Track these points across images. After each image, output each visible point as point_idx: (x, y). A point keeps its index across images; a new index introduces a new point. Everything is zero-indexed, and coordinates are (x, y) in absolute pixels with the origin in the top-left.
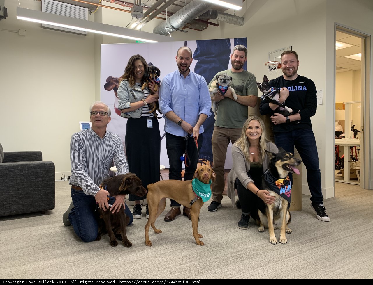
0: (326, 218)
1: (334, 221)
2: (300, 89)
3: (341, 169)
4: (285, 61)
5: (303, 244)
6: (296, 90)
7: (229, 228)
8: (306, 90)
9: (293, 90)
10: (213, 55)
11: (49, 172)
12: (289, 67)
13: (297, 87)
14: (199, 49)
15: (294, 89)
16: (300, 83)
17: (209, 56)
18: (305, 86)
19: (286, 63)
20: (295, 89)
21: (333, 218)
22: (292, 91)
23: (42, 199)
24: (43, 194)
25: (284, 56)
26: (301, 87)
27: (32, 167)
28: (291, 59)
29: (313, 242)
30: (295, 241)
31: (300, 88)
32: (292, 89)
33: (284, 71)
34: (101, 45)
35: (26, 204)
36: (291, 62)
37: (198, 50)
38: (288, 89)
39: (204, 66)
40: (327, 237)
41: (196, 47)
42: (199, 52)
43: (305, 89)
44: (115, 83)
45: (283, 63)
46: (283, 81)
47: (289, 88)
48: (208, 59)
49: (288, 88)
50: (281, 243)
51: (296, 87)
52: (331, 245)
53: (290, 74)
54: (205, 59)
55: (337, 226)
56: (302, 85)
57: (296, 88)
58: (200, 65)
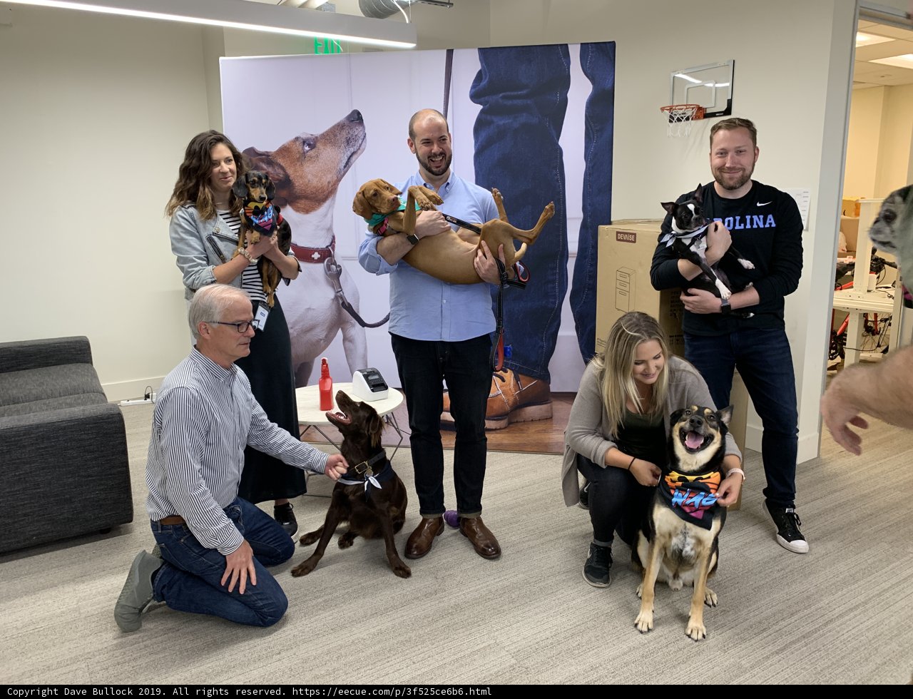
0: (799, 545)
1: (820, 549)
2: (757, 224)
3: (836, 357)
4: (722, 149)
5: (743, 640)
6: (747, 227)
7: (564, 581)
8: (774, 225)
9: (740, 225)
10: (525, 92)
11: (110, 437)
12: (732, 166)
13: (750, 217)
14: (485, 72)
15: (742, 225)
16: (758, 205)
17: (512, 93)
18: (770, 216)
19: (723, 153)
20: (745, 225)
21: (817, 539)
22: (736, 228)
23: (99, 501)
24: (101, 490)
25: (721, 133)
26: (761, 217)
27: (65, 428)
28: (738, 145)
29: (770, 632)
30: (725, 628)
31: (758, 221)
32: (737, 223)
33: (718, 173)
34: (221, 58)
35: (61, 517)
36: (739, 152)
37: (484, 76)
38: (726, 224)
39: (501, 121)
40: (801, 614)
41: (479, 67)
42: (484, 83)
43: (770, 224)
44: (264, 166)
45: (717, 154)
46: (713, 198)
47: (729, 221)
48: (509, 103)
49: (727, 220)
50: (689, 636)
51: (747, 217)
52: (813, 641)
53: (731, 183)
54: (500, 101)
55: (825, 568)
56: (764, 212)
57: (748, 221)
58: (489, 117)
